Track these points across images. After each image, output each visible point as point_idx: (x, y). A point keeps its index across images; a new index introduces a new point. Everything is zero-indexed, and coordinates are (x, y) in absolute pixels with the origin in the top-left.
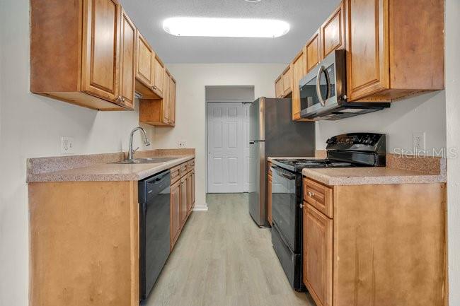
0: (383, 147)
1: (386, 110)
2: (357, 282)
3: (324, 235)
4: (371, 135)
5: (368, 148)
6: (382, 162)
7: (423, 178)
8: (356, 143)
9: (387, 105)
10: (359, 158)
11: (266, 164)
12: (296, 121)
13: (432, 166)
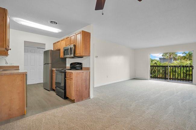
0: (82, 66)
1: (82, 58)
2: (77, 90)
3: (71, 83)
4: (80, 63)
5: (79, 66)
6: (81, 69)
7: (87, 71)
8: (77, 65)
9: (83, 57)
10: (78, 68)
11: (52, 71)
12: (61, 58)
13: (88, 69)
